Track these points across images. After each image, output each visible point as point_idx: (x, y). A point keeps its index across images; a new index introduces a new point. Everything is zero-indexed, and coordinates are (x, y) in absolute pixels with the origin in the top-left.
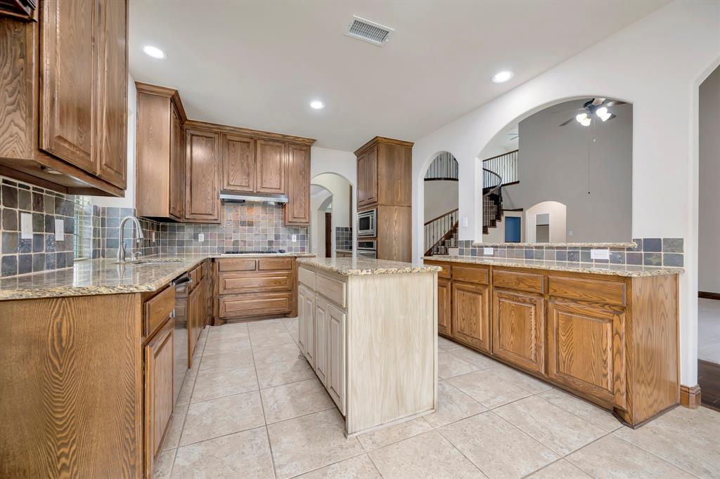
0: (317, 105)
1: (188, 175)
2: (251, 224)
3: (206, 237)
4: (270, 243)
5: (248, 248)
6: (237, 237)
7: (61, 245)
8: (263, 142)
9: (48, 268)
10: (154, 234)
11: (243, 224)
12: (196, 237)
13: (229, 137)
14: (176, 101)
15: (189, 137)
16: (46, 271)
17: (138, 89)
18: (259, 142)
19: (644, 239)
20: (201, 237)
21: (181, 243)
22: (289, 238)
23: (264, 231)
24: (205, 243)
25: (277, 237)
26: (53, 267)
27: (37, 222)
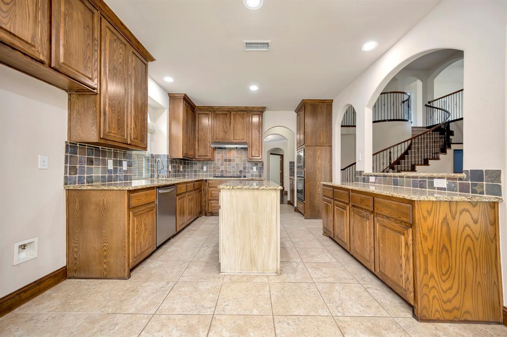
0: (254, 88)
1: (197, 135)
2: (230, 161)
3: (207, 168)
4: (241, 172)
5: (228, 175)
6: (222, 168)
7: (126, 172)
8: (234, 113)
9: (120, 181)
10: (181, 167)
11: (226, 160)
12: (202, 168)
13: (217, 112)
14: (186, 99)
15: (197, 115)
16: (118, 182)
17: (169, 96)
18: (232, 113)
19: (471, 170)
20: (205, 168)
21: (195, 171)
22: (252, 169)
23: (237, 164)
24: (207, 171)
25: (245, 168)
26: (122, 180)
27: (115, 163)
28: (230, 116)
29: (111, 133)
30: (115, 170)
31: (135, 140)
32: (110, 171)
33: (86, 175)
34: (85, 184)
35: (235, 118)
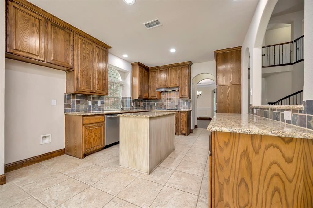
0: (173, 51)
1: (150, 85)
2: (170, 99)
3: (157, 104)
4: (177, 106)
5: (169, 108)
6: (166, 104)
8: (171, 68)
10: (142, 104)
11: (167, 99)
12: (155, 104)
13: (161, 70)
15: (150, 73)
17: (132, 65)
18: (169, 69)
20: (156, 104)
21: (151, 106)
22: (184, 104)
23: (174, 101)
24: (157, 106)
25: (179, 104)
26: (97, 111)
27: (93, 102)
28: (168, 70)
29: (82, 88)
30: (93, 106)
31: (99, 91)
32: (90, 106)
33: (75, 108)
34: (75, 112)
35: (171, 72)
